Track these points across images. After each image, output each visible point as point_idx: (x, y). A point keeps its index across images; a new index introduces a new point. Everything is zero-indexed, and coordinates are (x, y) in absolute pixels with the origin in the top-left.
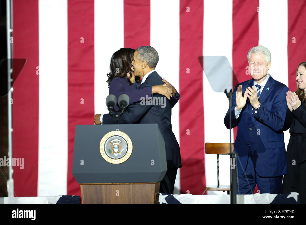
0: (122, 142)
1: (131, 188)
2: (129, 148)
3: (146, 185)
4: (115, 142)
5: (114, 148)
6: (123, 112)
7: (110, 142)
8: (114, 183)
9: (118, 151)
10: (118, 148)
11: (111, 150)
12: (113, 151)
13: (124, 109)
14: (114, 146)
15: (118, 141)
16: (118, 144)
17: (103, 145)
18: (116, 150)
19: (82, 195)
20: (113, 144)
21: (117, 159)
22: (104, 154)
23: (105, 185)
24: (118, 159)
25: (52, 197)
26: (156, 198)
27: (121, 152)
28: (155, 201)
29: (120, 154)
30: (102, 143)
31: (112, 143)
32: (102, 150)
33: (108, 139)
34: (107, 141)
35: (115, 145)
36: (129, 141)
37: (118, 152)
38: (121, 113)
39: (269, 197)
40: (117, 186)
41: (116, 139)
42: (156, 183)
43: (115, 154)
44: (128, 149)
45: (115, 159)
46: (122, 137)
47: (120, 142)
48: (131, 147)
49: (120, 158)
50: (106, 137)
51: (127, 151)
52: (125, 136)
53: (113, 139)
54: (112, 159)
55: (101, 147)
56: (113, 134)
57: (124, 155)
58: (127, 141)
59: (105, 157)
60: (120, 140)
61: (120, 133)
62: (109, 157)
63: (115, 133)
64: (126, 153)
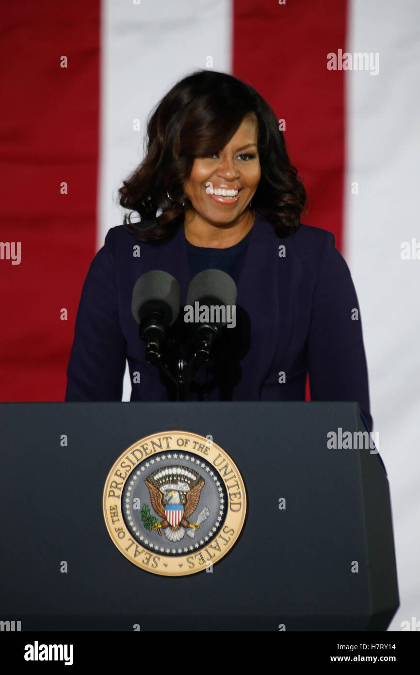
0: (201, 479)
2: (234, 507)
4: (169, 482)
5: (164, 505)
6: (205, 348)
7: (148, 479)
9: (184, 518)
10: (184, 505)
11: (152, 513)
12: (160, 520)
13: (211, 335)
14: (167, 498)
15: (186, 477)
16: (183, 487)
17: (119, 493)
18: (174, 516)
20: (163, 489)
21: (177, 555)
22: (119, 530)
24: (184, 554)
27: (198, 523)
29: (191, 533)
30: (114, 485)
31: (158, 484)
32: (114, 514)
33: (138, 468)
34: (133, 472)
35: (170, 494)
36: (231, 475)
37: (180, 525)
38: (199, 354)
41: (177, 466)
43: (168, 531)
44: (225, 511)
45: (171, 555)
46: (203, 460)
47: (195, 479)
48: (240, 504)
49: (190, 552)
50: (132, 457)
51: (222, 523)
52: (214, 453)
53: (163, 468)
54: (158, 552)
55: (110, 502)
56: (160, 446)
57: (211, 539)
58: (222, 474)
59: (124, 544)
60: (193, 472)
61: (192, 442)
62: (141, 543)
63: (173, 439)
64: (219, 529)
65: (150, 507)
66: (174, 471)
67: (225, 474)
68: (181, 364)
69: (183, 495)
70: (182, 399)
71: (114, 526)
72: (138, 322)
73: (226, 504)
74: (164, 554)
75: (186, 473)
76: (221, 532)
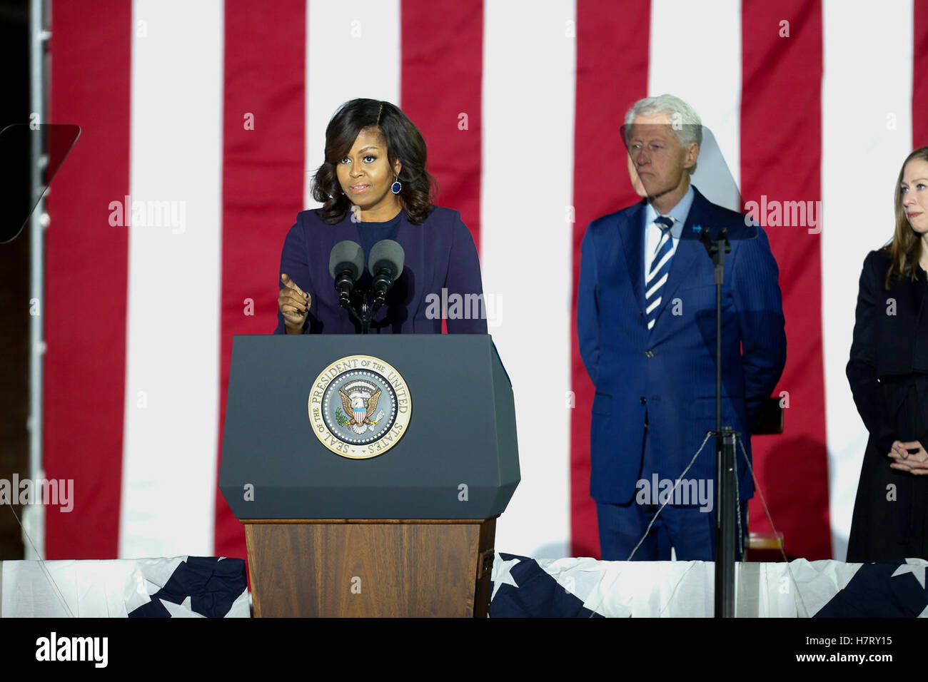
0: (379, 389)
1: (406, 536)
2: (402, 410)
3: (453, 525)
4: (356, 392)
5: (352, 408)
7: (341, 389)
8: (350, 520)
9: (367, 418)
10: (367, 408)
11: (344, 414)
12: (350, 418)
13: (386, 287)
14: (354, 403)
15: (368, 388)
16: (366, 395)
17: (320, 399)
18: (359, 416)
19: (248, 556)
20: (351, 396)
22: (320, 426)
23: (324, 525)
24: (366, 443)
25: (156, 562)
26: (484, 569)
27: (376, 421)
28: (479, 578)
29: (372, 428)
30: (316, 394)
31: (348, 393)
32: (316, 415)
33: (333, 381)
34: (330, 385)
35: (356, 400)
36: (401, 386)
37: (364, 422)
38: (378, 300)
39: (836, 570)
40: (361, 528)
41: (362, 380)
42: (485, 522)
43: (355, 426)
44: (396, 412)
45: (357, 444)
46: (380, 376)
47: (374, 389)
48: (407, 407)
49: (371, 442)
50: (329, 374)
51: (394, 421)
52: (389, 371)
53: (352, 382)
54: (348, 442)
55: (314, 406)
56: (349, 366)
57: (386, 432)
58: (393, 386)
59: (323, 436)
60: (373, 384)
61: (373, 363)
62: (336, 436)
63: (359, 361)
64: (392, 425)
65: (342, 409)
66: (359, 384)
67: (396, 386)
68: (365, 308)
69: (365, 401)
70: (366, 332)
71: (316, 423)
72: (334, 277)
73: (396, 407)
74: (352, 443)
75: (368, 385)
76: (393, 427)
